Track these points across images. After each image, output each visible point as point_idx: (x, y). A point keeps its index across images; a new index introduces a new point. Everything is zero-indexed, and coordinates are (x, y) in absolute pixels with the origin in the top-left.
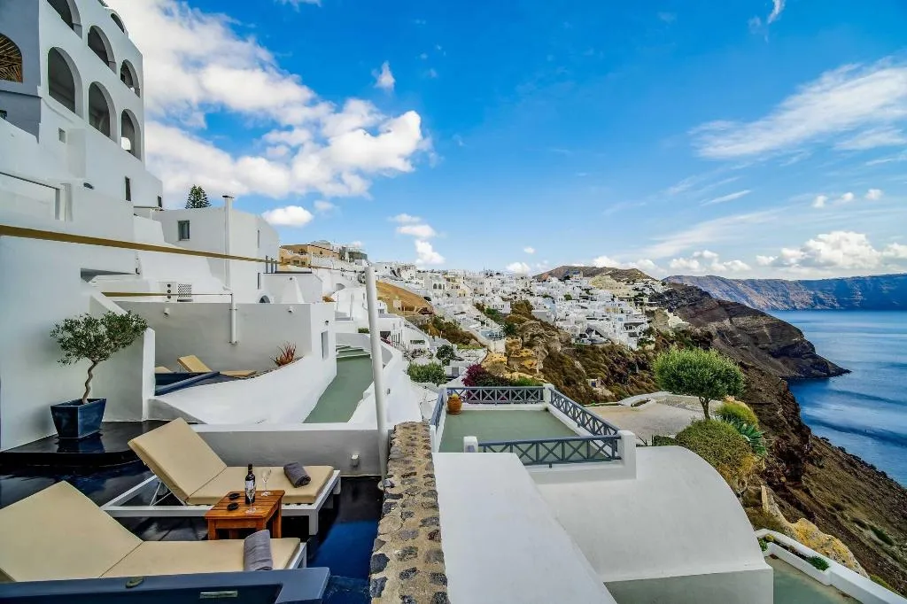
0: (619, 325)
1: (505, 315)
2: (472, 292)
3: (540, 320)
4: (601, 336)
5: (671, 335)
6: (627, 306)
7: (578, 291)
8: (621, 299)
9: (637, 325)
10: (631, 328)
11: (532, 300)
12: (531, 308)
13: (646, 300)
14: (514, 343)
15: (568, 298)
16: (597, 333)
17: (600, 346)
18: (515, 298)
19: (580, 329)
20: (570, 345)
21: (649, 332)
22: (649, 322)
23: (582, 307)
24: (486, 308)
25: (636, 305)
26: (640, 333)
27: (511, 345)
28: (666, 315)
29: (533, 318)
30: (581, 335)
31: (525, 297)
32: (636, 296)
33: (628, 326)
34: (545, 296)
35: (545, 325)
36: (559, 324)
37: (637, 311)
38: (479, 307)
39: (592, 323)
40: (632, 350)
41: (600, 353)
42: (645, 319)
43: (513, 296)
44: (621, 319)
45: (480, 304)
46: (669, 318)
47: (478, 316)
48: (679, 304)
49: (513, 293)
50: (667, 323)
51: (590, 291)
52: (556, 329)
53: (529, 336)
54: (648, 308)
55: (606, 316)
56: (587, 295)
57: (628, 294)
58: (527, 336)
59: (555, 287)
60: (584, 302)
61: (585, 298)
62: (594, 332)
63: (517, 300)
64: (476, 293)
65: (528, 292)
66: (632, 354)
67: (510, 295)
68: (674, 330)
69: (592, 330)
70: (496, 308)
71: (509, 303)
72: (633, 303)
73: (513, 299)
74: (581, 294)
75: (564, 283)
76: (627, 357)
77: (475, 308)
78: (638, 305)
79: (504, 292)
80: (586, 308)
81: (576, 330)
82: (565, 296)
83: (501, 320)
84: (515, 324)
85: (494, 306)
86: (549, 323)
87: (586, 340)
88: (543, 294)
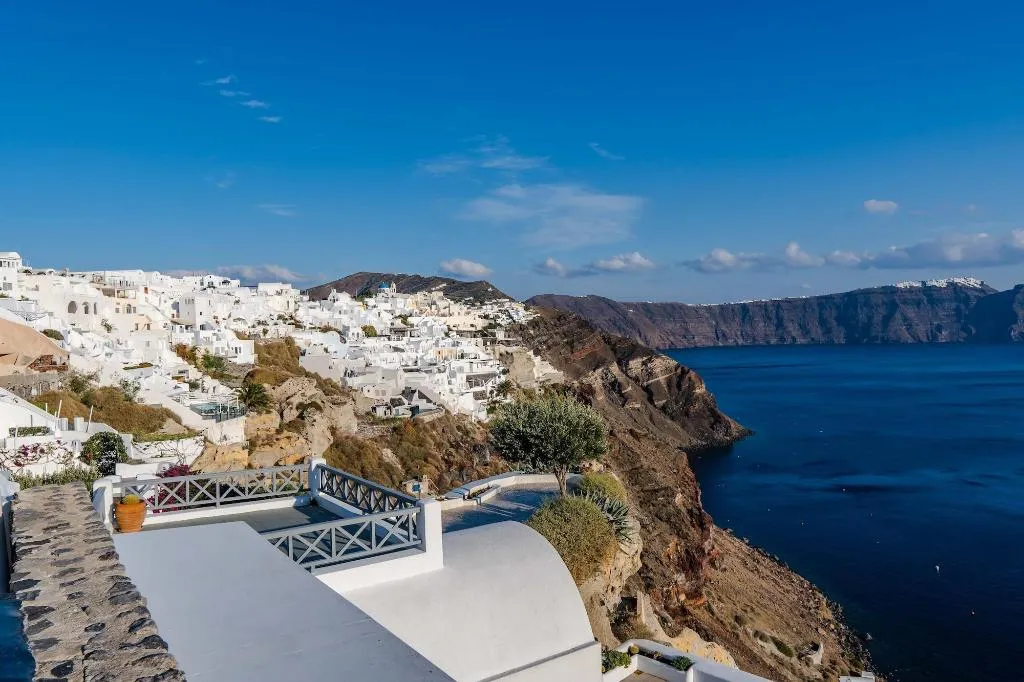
0: (460, 380)
1: (244, 367)
3: (315, 376)
4: (429, 401)
5: (538, 392)
6: (470, 346)
7: (388, 319)
8: (460, 333)
9: (487, 377)
10: (477, 384)
11: (301, 339)
12: (297, 353)
13: (500, 335)
14: (264, 422)
15: (369, 332)
16: (422, 396)
17: (427, 418)
18: (265, 332)
19: (393, 389)
20: (374, 420)
21: (504, 388)
22: (505, 372)
23: (396, 349)
24: (199, 355)
25: (485, 343)
26: (492, 392)
27: (256, 427)
28: (529, 359)
29: (302, 372)
30: (393, 401)
31: (285, 330)
32: (485, 328)
33: (473, 381)
34: (326, 329)
35: (326, 386)
37: (486, 354)
38: (181, 351)
39: (412, 378)
40: (479, 422)
41: (427, 430)
42: (498, 368)
43: (260, 328)
44: (461, 370)
45: (185, 347)
46: (534, 365)
47: (181, 372)
48: (550, 342)
49: (259, 323)
50: (531, 371)
51: (409, 319)
52: (347, 392)
53: (294, 407)
54: (503, 349)
55: (435, 364)
56: (403, 326)
57: (472, 326)
58: (291, 408)
59: (346, 312)
60: (398, 340)
61: (401, 332)
62: (416, 394)
63: (268, 336)
64: (175, 323)
65: (293, 321)
66: (478, 428)
67: (253, 327)
68: (543, 385)
69: (414, 392)
70: (222, 354)
71: (251, 343)
72: (480, 340)
73: (261, 334)
74: (392, 324)
75: (361, 303)
76: (472, 435)
77: (175, 354)
78: (488, 343)
79: (239, 319)
80: (403, 351)
81: (384, 393)
82: (364, 329)
83: (236, 378)
84: (266, 385)
85: (217, 349)
86: (334, 380)
87: (401, 409)
88: (325, 324)
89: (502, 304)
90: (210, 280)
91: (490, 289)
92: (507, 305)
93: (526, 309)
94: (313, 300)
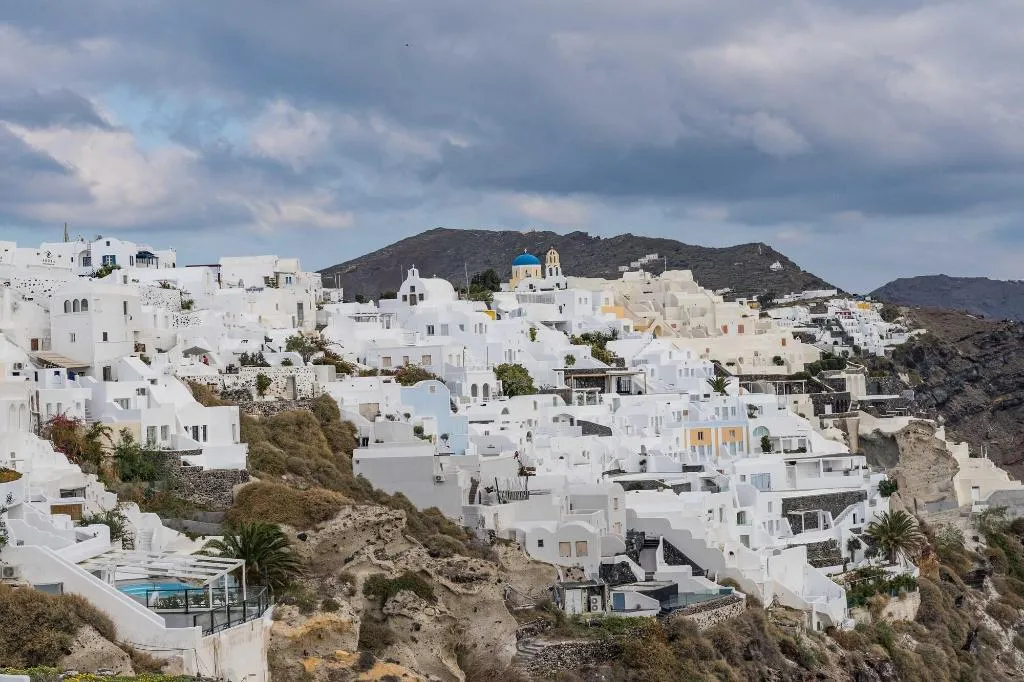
0: (765, 510)
1: (221, 477)
2: (22, 354)
3: (399, 501)
4: (698, 571)
5: (970, 546)
6: (788, 416)
7: (556, 345)
8: (749, 382)
9: (837, 503)
10: (812, 523)
11: (350, 397)
12: (346, 439)
13: (856, 386)
14: (317, 634)
15: (514, 382)
16: (674, 556)
17: (704, 621)
18: (263, 384)
19: (603, 540)
20: (560, 625)
21: (889, 536)
22: (887, 489)
23: (589, 428)
24: (109, 444)
25: (819, 411)
26: (853, 545)
27: (300, 648)
28: (943, 454)
29: (363, 492)
30: (606, 570)
31: (314, 379)
32: (813, 369)
33: (800, 513)
34: (408, 376)
35: (427, 526)
36: (502, 518)
37: (826, 441)
38: (65, 436)
39: (647, 507)
40: (829, 629)
41: (704, 656)
42: (867, 480)
43: (249, 374)
44: (764, 482)
45: (71, 426)
46: (956, 467)
47: (65, 494)
48: (957, 404)
49: (245, 360)
50: (949, 488)
51: (610, 346)
52: (485, 547)
53: (360, 588)
54: (868, 424)
55: (698, 469)
56: (598, 364)
57: (778, 361)
58: (352, 593)
59: (445, 329)
60: (591, 400)
61: (593, 382)
62: (660, 551)
63: (270, 397)
64: (43, 363)
65: (320, 355)
66: (832, 648)
67: (231, 369)
68: (982, 523)
69: (654, 544)
70: (161, 444)
71: (230, 414)
72: (805, 400)
73: (254, 392)
74: (570, 359)
75: (482, 305)
76: (817, 668)
77: (48, 445)
78: (828, 409)
79: (196, 351)
80: (606, 431)
81: (582, 548)
82: (501, 372)
83: (202, 508)
84: (284, 529)
85: (151, 430)
86: (447, 515)
87: (631, 595)
88: (397, 362)
89: (820, 306)
90: (109, 251)
91: (776, 266)
92: (834, 307)
93: (887, 315)
94: (360, 299)
